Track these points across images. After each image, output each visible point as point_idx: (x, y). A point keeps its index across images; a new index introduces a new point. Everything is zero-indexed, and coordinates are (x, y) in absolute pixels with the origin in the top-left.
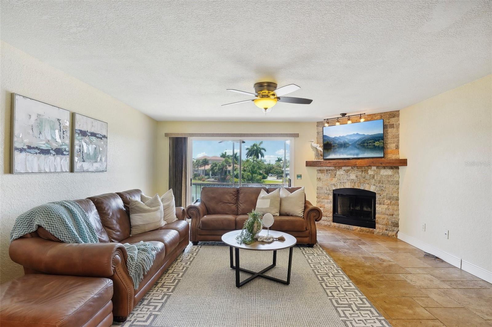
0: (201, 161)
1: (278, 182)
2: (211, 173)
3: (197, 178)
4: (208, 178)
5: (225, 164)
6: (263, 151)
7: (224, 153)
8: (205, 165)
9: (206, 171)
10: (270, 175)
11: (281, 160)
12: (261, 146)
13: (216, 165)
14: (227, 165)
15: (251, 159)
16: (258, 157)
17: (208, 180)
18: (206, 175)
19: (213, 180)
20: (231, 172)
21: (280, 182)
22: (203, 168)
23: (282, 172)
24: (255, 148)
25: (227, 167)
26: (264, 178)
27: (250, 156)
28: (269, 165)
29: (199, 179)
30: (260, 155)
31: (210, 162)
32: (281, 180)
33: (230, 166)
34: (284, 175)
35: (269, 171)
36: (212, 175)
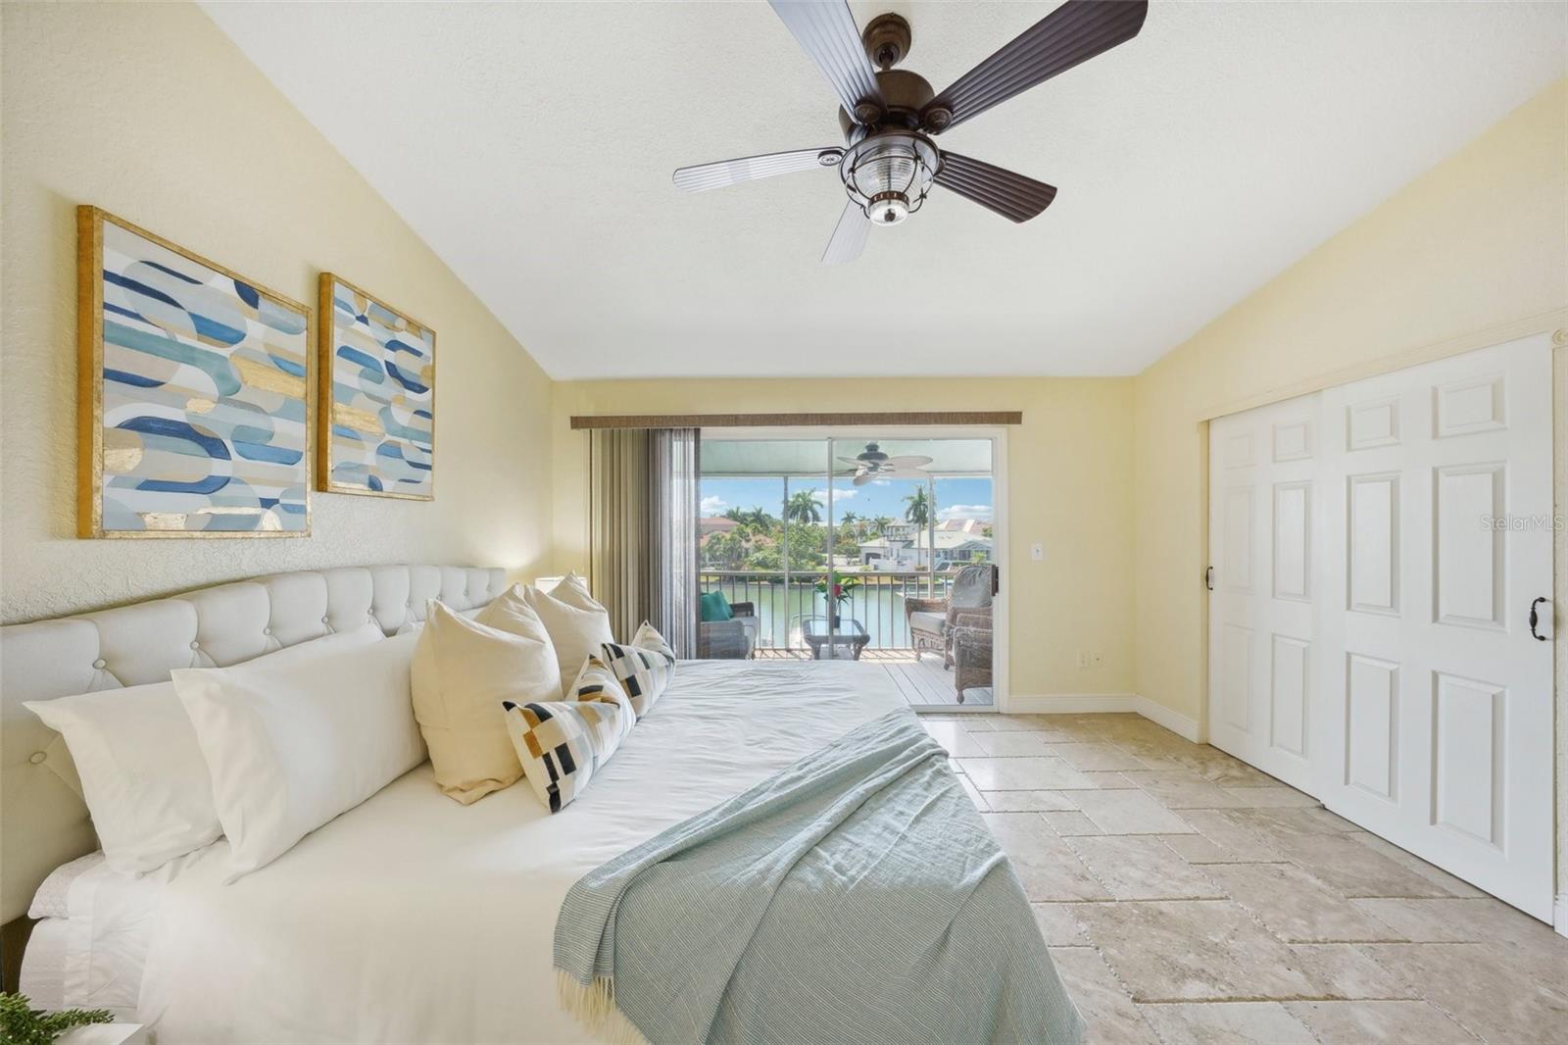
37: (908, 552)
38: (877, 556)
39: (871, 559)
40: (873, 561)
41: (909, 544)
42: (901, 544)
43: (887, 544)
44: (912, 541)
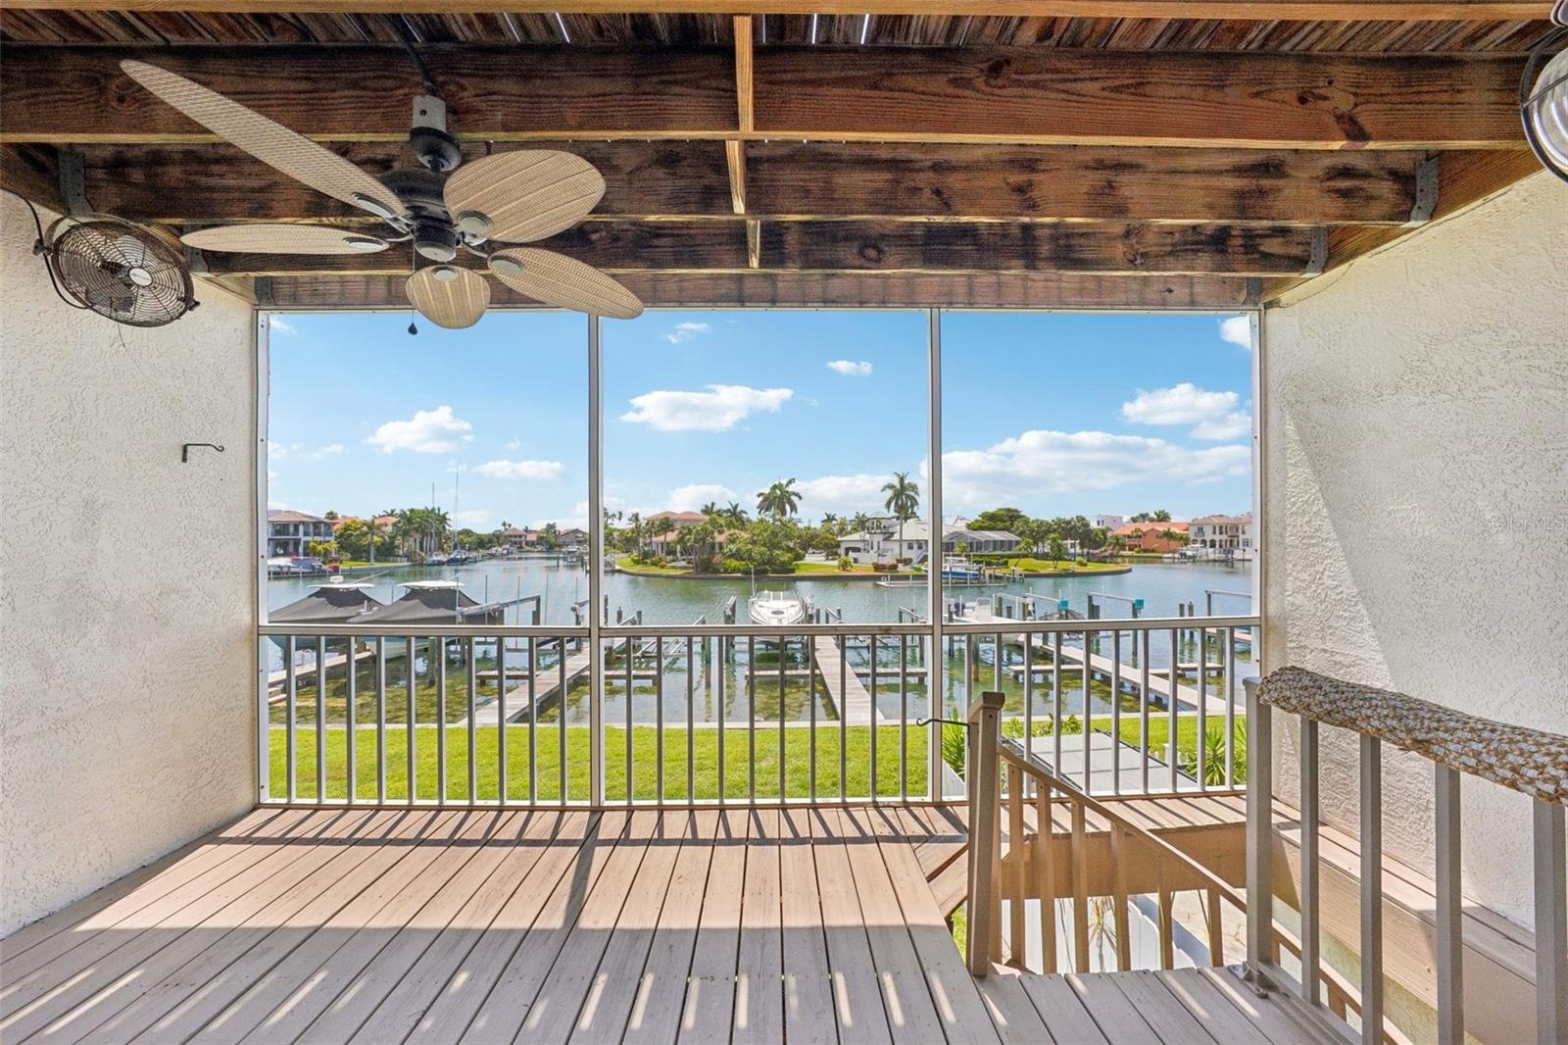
0: (658, 522)
1: (828, 566)
2: (679, 548)
3: (649, 561)
4: (674, 561)
5: (710, 528)
6: (793, 498)
7: (710, 505)
8: (666, 532)
9: (668, 544)
10: (810, 551)
11: (834, 519)
12: (790, 489)
13: (690, 532)
14: (713, 533)
15: (768, 517)
16: (784, 513)
17: (673, 564)
18: (668, 554)
19: (684, 563)
20: (725, 545)
21: (834, 567)
22: (661, 538)
23: (838, 545)
24: (778, 492)
25: (716, 534)
26: (799, 557)
27: (767, 510)
28: (809, 528)
29: (654, 564)
30: (788, 507)
31: (678, 525)
32: (835, 563)
33: (721, 533)
34: (842, 551)
35: (809, 541)
36: (682, 555)
37: (888, 545)
38: (857, 550)
39: (850, 553)
40: (852, 555)
41: (888, 536)
42: (881, 537)
43: (867, 537)
44: (893, 534)
